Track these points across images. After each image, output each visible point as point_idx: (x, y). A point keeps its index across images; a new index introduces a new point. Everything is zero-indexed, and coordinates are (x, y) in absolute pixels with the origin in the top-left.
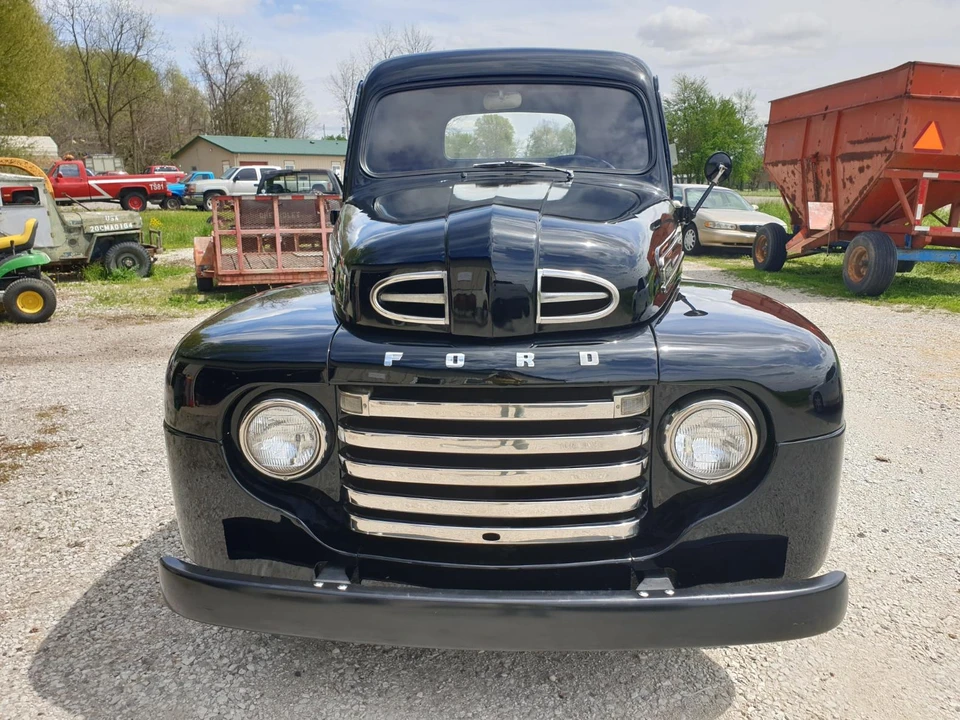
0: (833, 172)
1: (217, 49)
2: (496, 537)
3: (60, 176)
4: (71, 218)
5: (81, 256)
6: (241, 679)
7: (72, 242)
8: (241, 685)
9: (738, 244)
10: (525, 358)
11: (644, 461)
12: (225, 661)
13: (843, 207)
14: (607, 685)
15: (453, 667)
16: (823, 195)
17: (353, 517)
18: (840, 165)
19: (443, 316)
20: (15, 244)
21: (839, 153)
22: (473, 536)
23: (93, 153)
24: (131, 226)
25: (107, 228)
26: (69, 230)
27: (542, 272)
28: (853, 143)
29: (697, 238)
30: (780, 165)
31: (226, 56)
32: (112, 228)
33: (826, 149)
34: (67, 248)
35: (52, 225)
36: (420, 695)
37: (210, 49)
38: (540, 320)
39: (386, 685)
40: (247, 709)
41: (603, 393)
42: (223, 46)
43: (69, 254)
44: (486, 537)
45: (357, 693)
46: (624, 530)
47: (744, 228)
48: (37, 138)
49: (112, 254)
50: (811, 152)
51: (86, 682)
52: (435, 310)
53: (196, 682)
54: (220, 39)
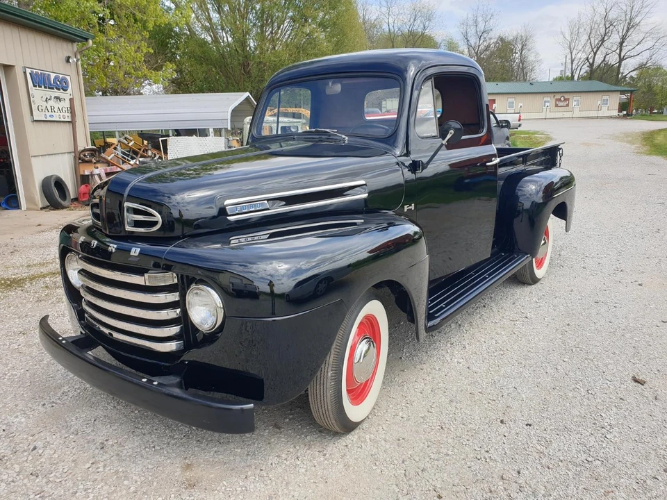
1: (476, 22)
2: (112, 335)
10: (112, 247)
19: (100, 221)
22: (107, 331)
31: (481, 27)
37: (471, 22)
38: (128, 228)
41: (141, 271)
42: (480, 19)
44: (109, 334)
54: (479, 15)
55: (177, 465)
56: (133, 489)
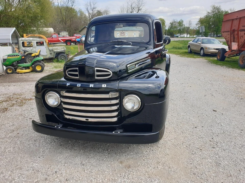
0: (238, 34)
1: (90, 4)
2: (88, 120)
3: (53, 37)
4: (51, 48)
5: (53, 57)
6: (50, 145)
7: (51, 54)
8: (50, 146)
9: (215, 53)
10: (91, 85)
11: (118, 106)
12: (49, 142)
13: (240, 44)
14: (119, 153)
15: (91, 146)
16: (235, 40)
17: (64, 115)
18: (240, 33)
19: (78, 77)
20: (36, 55)
21: (239, 29)
22: (84, 119)
23: (62, 31)
24: (63, 50)
25: (58, 50)
26: (50, 51)
27: (96, 69)
28: (243, 26)
29: (204, 52)
30: (225, 32)
31: (93, 7)
32: (59, 51)
33: (236, 28)
34: (50, 55)
35: (47, 50)
36: (82, 151)
37: (89, 4)
38: (96, 78)
39: (76, 148)
40: (49, 150)
41: (107, 93)
42: (92, 4)
43: (50, 56)
44: (86, 120)
45: (70, 149)
46: (115, 120)
47: (217, 49)
48: (49, 28)
49: (59, 57)
50: (233, 29)
51: (24, 143)
52: (76, 75)
53: (42, 145)
54: (91, 2)
55: (117, 163)
56: (111, 174)
